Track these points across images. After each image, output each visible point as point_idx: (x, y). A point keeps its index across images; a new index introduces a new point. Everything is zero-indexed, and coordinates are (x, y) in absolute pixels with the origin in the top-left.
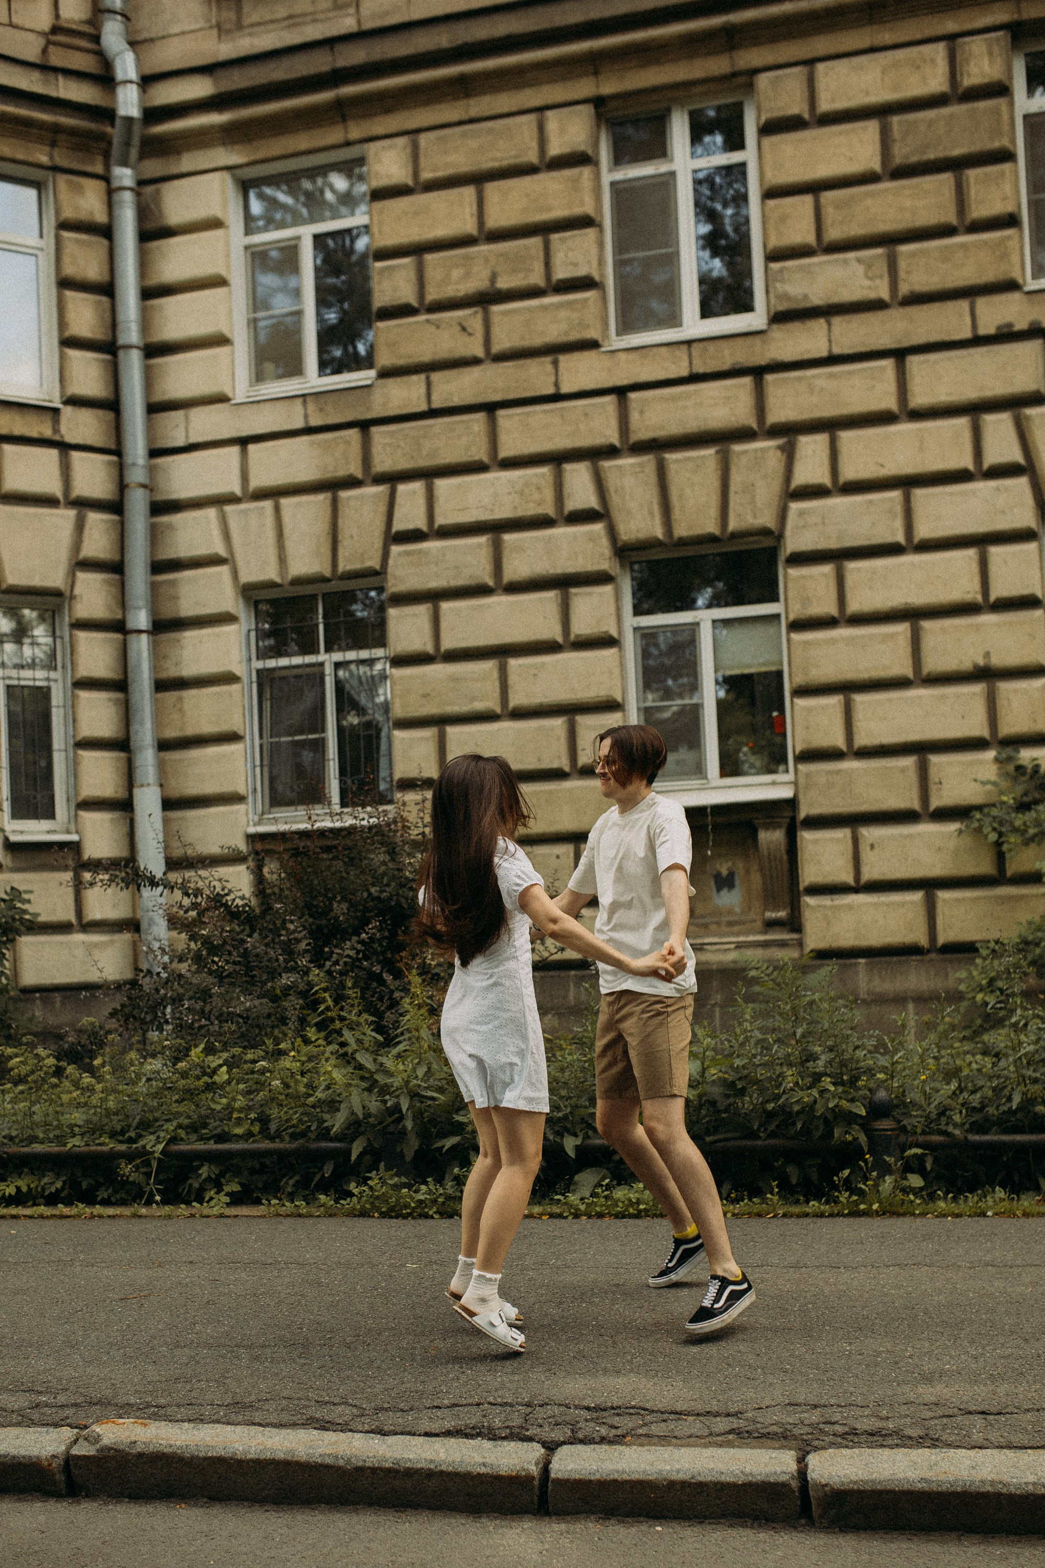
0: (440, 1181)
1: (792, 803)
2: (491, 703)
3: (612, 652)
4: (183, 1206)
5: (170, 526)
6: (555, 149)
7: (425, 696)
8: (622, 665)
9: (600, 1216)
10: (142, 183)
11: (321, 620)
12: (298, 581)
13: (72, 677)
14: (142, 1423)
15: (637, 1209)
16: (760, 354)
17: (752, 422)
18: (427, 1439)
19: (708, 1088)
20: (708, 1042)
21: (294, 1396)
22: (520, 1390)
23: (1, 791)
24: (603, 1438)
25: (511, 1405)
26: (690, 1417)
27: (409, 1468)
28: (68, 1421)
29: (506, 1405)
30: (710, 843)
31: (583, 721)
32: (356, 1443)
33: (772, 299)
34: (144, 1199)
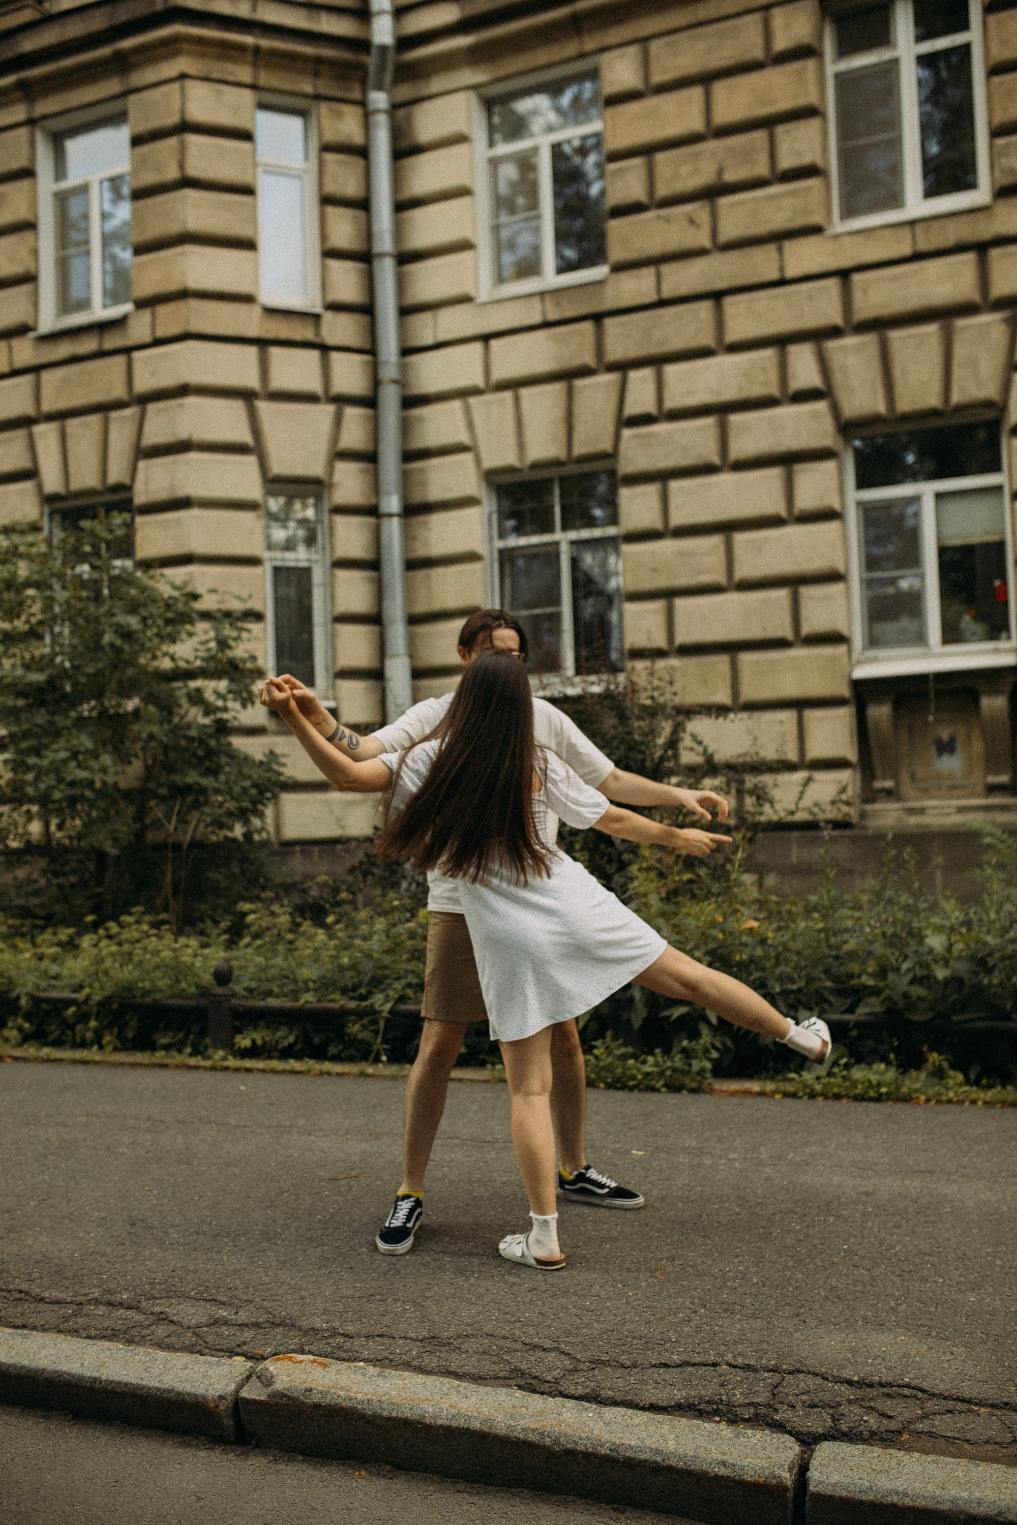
0: (667, 1052)
1: (1015, 670)
2: (719, 577)
3: (834, 526)
5: (420, 419)
6: (781, 43)
7: (654, 570)
8: (845, 538)
9: (837, 1097)
10: (395, 107)
11: (557, 500)
12: (536, 466)
13: (332, 556)
14: (321, 1364)
15: (878, 1091)
16: (984, 230)
17: (976, 297)
18: (652, 1415)
19: (954, 964)
20: (957, 916)
21: (498, 1332)
22: (765, 1346)
23: (266, 660)
24: (873, 1433)
25: (754, 1370)
26: (983, 1410)
27: (629, 1458)
28: (245, 1348)
29: (748, 1368)
30: (933, 708)
31: (807, 592)
32: (567, 1416)
33: (997, 174)
34: (372, 1058)
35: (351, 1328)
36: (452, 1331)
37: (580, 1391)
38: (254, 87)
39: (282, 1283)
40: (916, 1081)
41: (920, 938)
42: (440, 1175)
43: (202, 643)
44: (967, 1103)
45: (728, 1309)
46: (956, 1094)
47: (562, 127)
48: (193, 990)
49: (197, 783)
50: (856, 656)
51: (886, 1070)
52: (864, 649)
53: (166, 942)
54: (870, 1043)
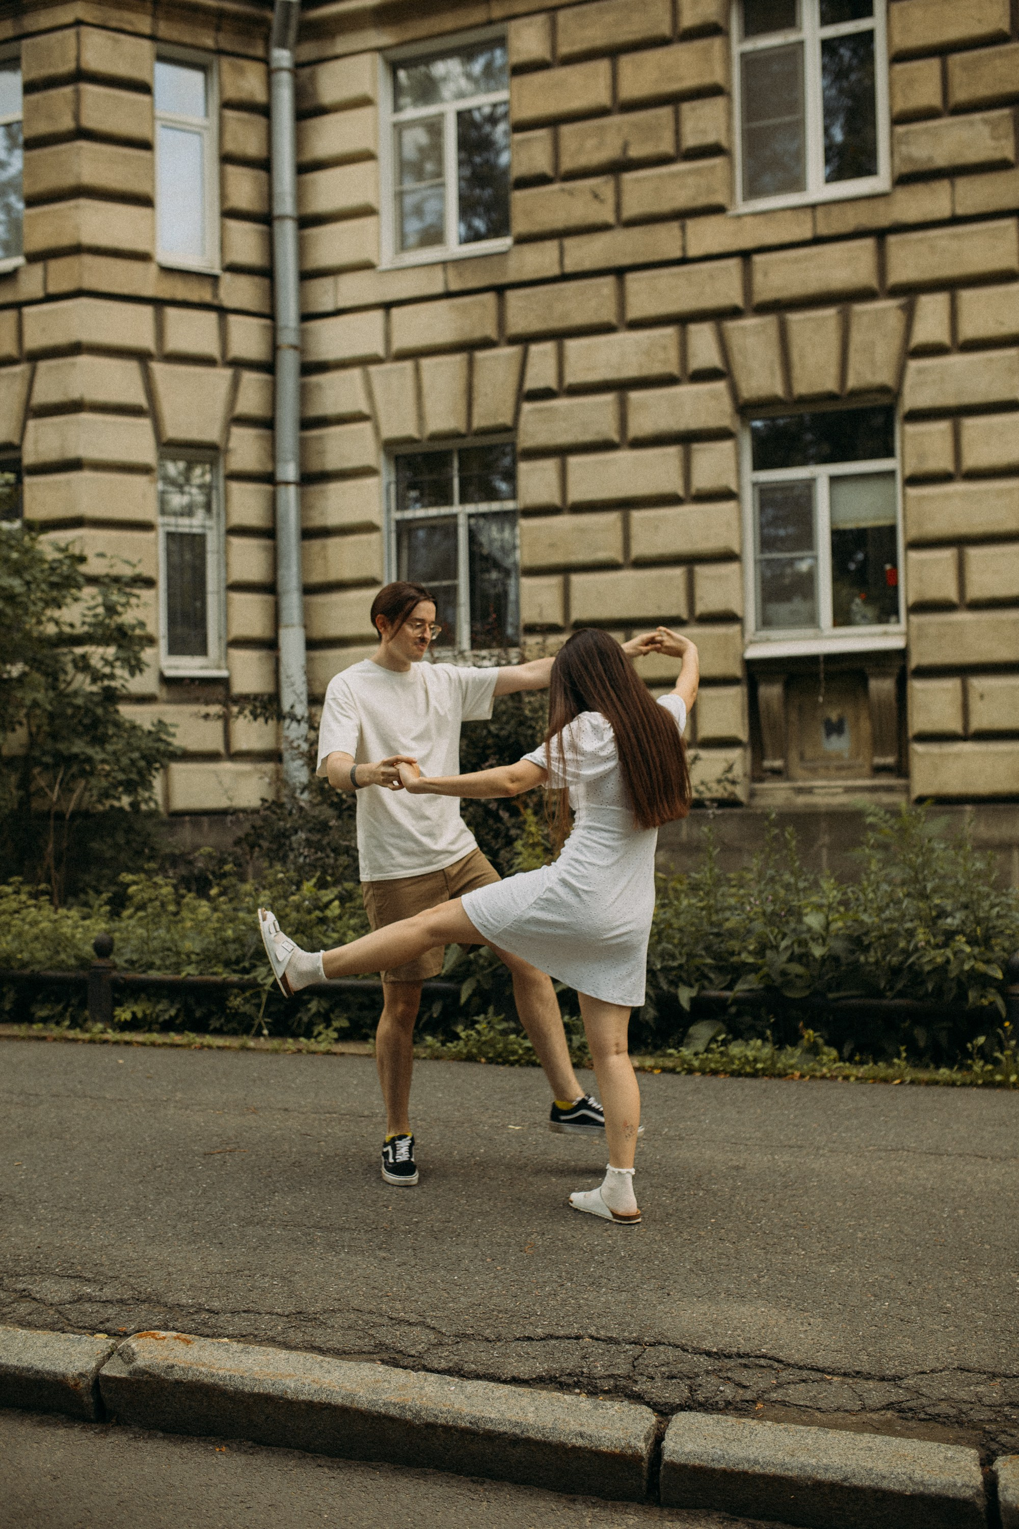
1: (903, 654)
2: (613, 553)
3: (730, 505)
4: (290, 1040)
5: (319, 386)
6: (688, 20)
7: (552, 545)
8: (741, 519)
9: (715, 1073)
10: (298, 66)
11: (455, 473)
12: (435, 437)
13: (226, 523)
14: (184, 1340)
15: (754, 1067)
16: (883, 216)
17: (873, 283)
18: (513, 1388)
19: (831, 942)
20: (834, 895)
21: (366, 1307)
22: (628, 1319)
23: (157, 628)
24: (728, 1403)
25: (617, 1343)
26: (835, 1378)
27: (489, 1431)
28: (108, 1325)
29: (610, 1340)
30: (823, 690)
31: (702, 571)
32: (428, 1389)
33: (897, 161)
34: (253, 1032)
35: (216, 1305)
36: (319, 1306)
37: (444, 1365)
38: (152, 38)
39: (150, 1259)
40: (792, 1057)
41: (799, 915)
42: (316, 1149)
43: (89, 609)
44: (840, 1079)
45: (595, 1284)
46: (830, 1070)
47: (472, 95)
48: (72, 962)
49: (83, 753)
50: (748, 636)
51: (763, 1045)
52: (757, 630)
53: (45, 912)
54: (748, 1019)
